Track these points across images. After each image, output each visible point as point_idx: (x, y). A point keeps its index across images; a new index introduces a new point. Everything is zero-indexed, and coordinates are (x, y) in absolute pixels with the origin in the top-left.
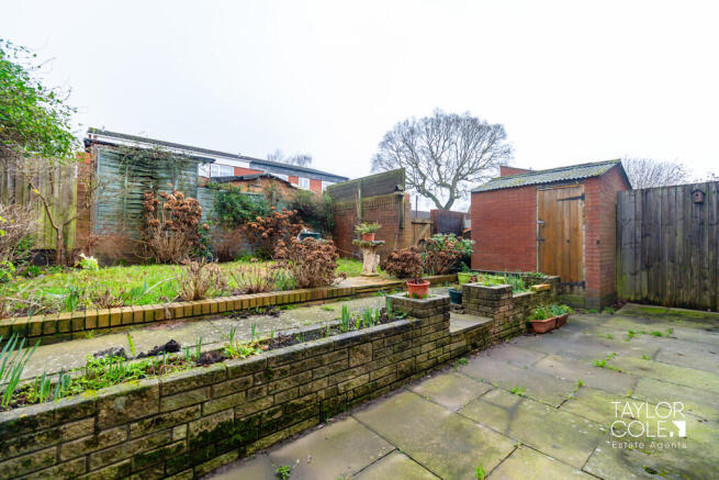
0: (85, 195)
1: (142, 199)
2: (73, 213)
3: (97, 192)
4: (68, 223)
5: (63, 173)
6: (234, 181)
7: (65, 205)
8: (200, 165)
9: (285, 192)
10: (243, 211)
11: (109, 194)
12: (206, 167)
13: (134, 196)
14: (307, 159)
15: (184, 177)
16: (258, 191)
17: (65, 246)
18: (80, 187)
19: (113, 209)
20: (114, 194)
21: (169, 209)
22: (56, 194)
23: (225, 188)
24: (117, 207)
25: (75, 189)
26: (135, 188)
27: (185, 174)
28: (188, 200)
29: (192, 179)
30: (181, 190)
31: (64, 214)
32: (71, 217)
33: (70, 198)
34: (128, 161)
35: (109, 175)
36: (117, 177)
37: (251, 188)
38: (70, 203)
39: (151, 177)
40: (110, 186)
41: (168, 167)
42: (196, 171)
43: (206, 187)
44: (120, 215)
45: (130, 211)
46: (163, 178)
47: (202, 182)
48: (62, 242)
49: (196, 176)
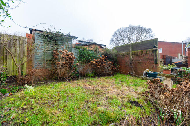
0: (30, 51)
1: (52, 53)
2: (25, 59)
3: (35, 50)
4: (23, 64)
5: (21, 42)
6: (84, 45)
7: (22, 56)
8: (73, 39)
9: (100, 49)
10: (88, 57)
11: (39, 51)
12: (75, 40)
13: (49, 52)
14: (92, 40)
15: (67, 44)
16: (91, 49)
17: (22, 74)
18: (28, 48)
19: (41, 57)
20: (41, 51)
21: (63, 57)
22: (18, 52)
23: (81, 48)
24: (43, 57)
25: (26, 49)
26: (49, 48)
27: (68, 43)
28: (69, 53)
29: (70, 45)
30: (66, 49)
31: (21, 60)
32: (24, 62)
33: (24, 53)
34: (47, 37)
35: (39, 43)
36: (42, 44)
37: (89, 48)
38: (24, 55)
39: (55, 44)
40: (40, 48)
41: (61, 40)
42: (71, 42)
43: (75, 48)
44: (44, 60)
45: (47, 58)
46: (59, 45)
47: (73, 46)
48: (20, 72)
49: (71, 44)
